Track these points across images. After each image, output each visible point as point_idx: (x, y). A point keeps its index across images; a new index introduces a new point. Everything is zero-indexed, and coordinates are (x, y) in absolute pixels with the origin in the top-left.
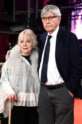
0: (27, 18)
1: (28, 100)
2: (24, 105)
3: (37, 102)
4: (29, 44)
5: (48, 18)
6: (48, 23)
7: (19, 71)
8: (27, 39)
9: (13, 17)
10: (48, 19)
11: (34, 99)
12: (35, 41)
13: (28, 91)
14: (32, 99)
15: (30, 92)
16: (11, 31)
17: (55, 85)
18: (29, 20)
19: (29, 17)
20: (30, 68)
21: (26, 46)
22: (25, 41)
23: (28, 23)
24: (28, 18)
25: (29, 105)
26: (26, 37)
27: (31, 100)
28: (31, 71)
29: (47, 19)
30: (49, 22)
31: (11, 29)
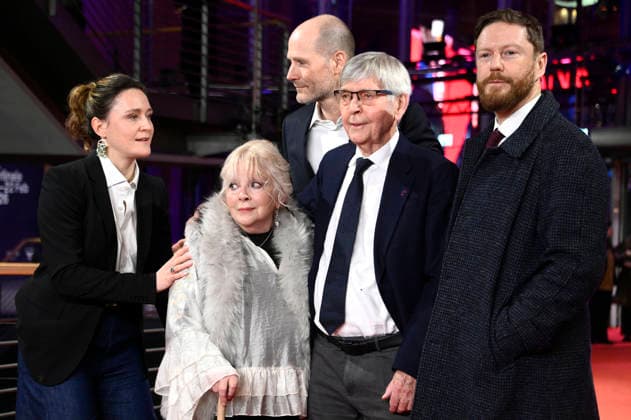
0: (250, 108)
1: (270, 393)
2: (257, 412)
3: (304, 399)
4: (257, 195)
5: (357, 93)
6: (358, 112)
7: (236, 289)
8: (250, 176)
9: (199, 104)
10: (359, 99)
11: (292, 389)
12: (281, 181)
13: (269, 360)
14: (286, 389)
15: (278, 365)
16: (192, 154)
17: (373, 338)
18: (256, 112)
19: (257, 102)
20: (277, 275)
21: (247, 199)
22: (243, 183)
23: (254, 127)
24: (254, 108)
25: (275, 412)
26: (247, 168)
27: (282, 392)
28: (282, 286)
29: (355, 96)
30: (358, 109)
31: (191, 146)
